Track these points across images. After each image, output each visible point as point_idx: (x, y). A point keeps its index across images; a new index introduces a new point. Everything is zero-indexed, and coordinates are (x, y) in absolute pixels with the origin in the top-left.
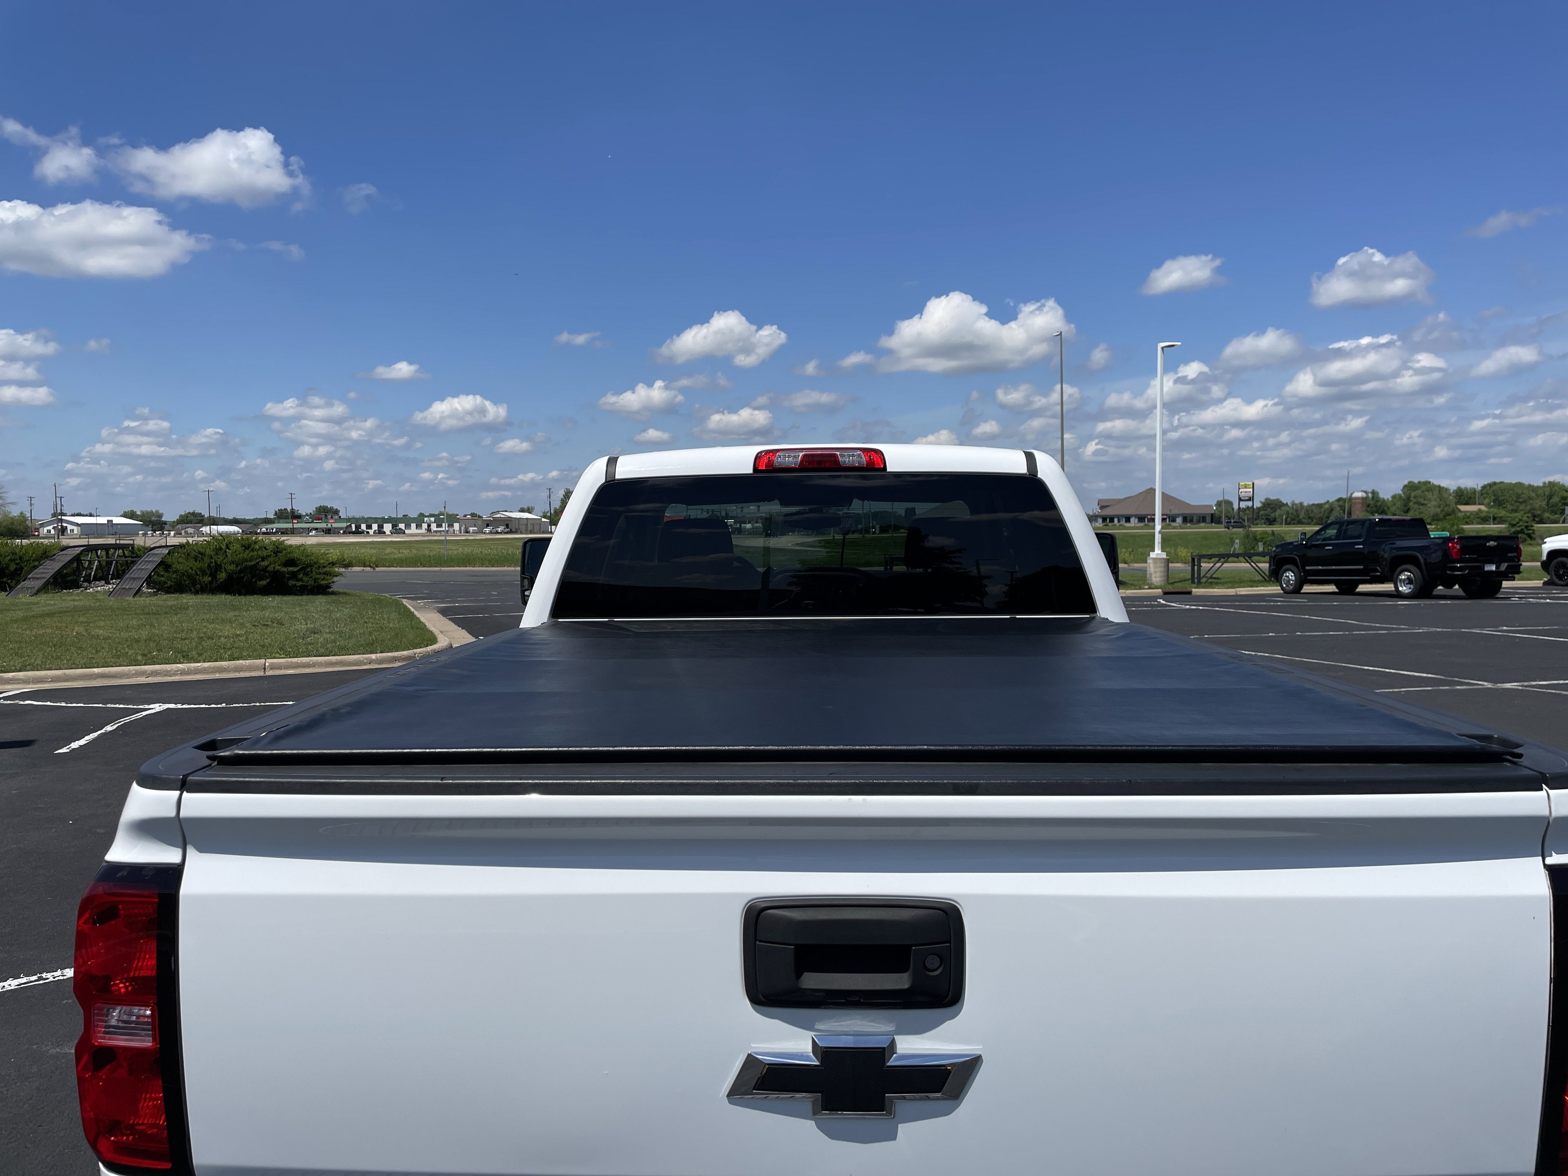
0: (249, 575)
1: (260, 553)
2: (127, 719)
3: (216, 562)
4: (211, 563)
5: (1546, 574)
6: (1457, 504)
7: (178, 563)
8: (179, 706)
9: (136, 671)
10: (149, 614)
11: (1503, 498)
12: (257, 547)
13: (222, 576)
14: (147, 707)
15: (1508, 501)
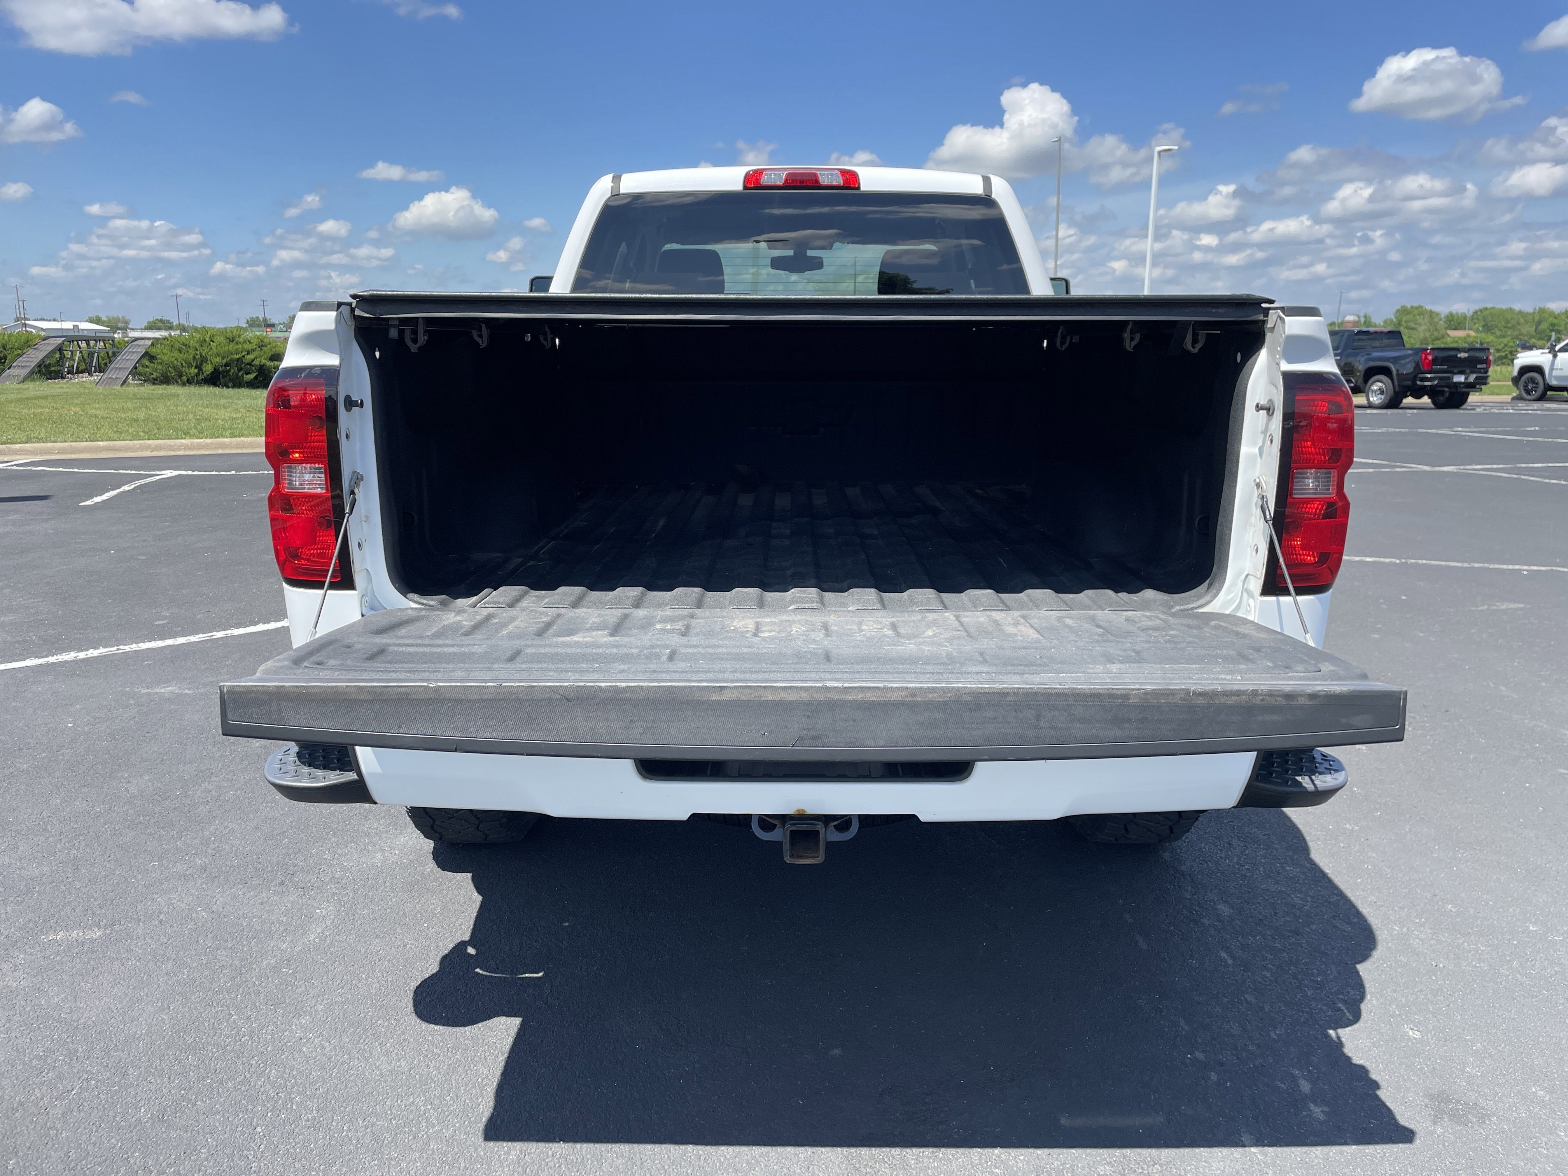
0: (236, 369)
1: (245, 346)
2: (143, 482)
3: (201, 355)
4: (196, 354)
5: (1516, 389)
6: (1446, 329)
7: (163, 353)
8: (190, 473)
9: (141, 445)
10: (141, 398)
11: (1492, 323)
12: (241, 340)
13: (208, 369)
14: (158, 473)
15: (1496, 326)
